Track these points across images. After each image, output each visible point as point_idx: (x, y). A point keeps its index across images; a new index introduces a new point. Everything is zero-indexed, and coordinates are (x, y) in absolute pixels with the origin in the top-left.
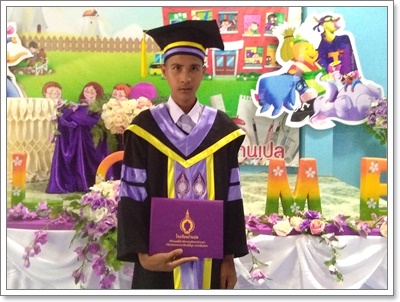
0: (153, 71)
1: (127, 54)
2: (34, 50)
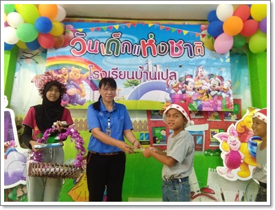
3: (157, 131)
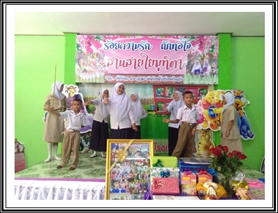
0: (149, 113)
3: (159, 104)
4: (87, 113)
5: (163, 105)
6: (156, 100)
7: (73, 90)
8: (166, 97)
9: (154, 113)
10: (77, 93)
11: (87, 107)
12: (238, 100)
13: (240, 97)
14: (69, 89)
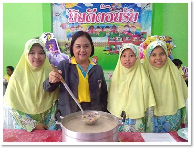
0: (104, 52)
1: (98, 47)
2: (67, 46)
4: (60, 53)
5: (114, 47)
6: (109, 43)
7: (49, 36)
8: (116, 41)
9: (108, 52)
10: (52, 38)
11: (60, 49)
12: (168, 43)
13: (170, 42)
14: (46, 35)
